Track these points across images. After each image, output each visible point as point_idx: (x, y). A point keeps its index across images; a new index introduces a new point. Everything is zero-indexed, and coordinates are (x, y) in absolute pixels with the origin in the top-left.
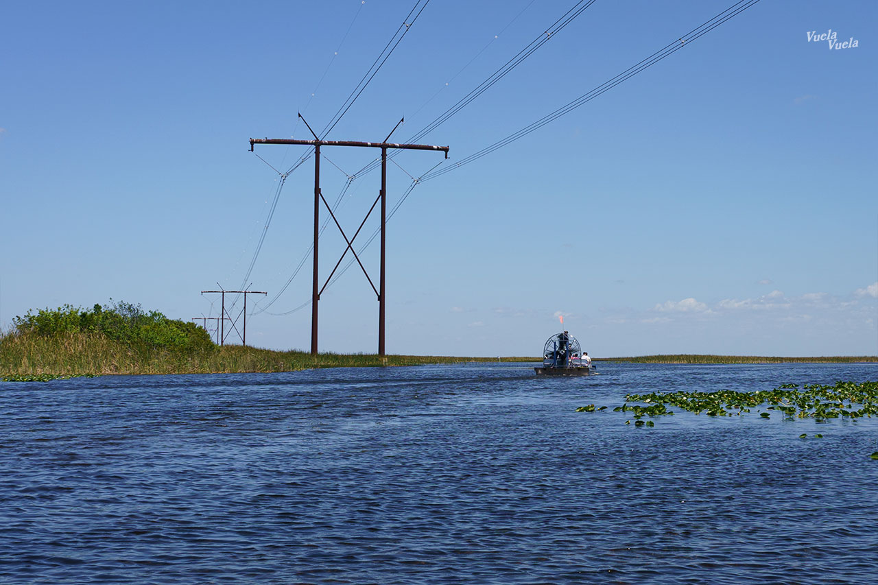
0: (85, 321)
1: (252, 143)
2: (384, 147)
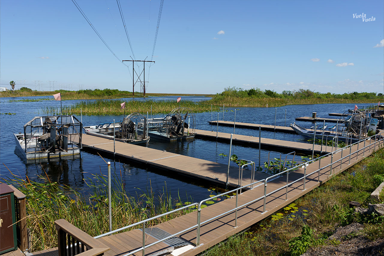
0: (85, 91)
1: (123, 61)
2: (144, 61)
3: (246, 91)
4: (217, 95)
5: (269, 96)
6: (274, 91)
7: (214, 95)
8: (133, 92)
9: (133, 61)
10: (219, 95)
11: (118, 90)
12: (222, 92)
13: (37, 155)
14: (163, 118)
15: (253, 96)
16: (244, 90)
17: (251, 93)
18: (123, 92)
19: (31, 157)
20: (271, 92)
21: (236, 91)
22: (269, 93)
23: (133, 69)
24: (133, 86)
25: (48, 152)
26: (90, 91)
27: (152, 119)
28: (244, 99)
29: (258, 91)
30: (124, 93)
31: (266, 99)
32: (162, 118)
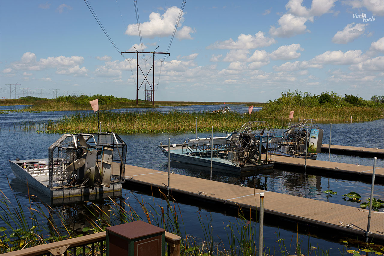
2: (154, 53)
3: (315, 97)
4: (270, 103)
5: (352, 105)
6: (359, 97)
7: (265, 104)
8: (136, 99)
9: (138, 53)
10: (274, 102)
11: (113, 96)
12: (278, 98)
13: (66, 192)
14: (227, 137)
15: (326, 104)
16: (312, 95)
17: (324, 99)
18: (121, 99)
19: (57, 195)
20: (355, 98)
21: (300, 97)
22: (352, 100)
23: (138, 64)
24: (137, 91)
25: (84, 187)
26: (75, 97)
27: (210, 139)
28: (314, 109)
29: (333, 97)
30: (121, 101)
31: (349, 108)
32: (225, 137)
